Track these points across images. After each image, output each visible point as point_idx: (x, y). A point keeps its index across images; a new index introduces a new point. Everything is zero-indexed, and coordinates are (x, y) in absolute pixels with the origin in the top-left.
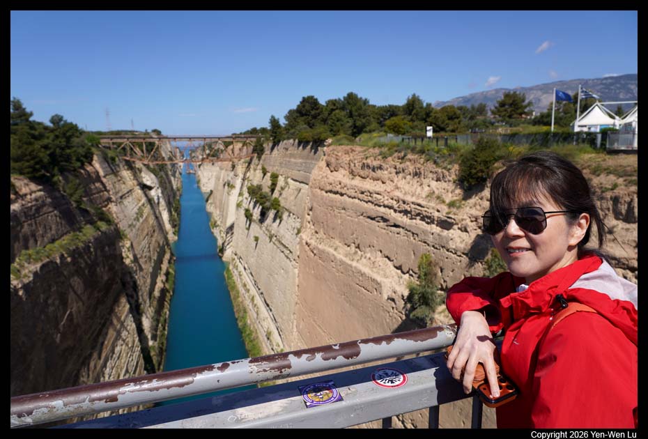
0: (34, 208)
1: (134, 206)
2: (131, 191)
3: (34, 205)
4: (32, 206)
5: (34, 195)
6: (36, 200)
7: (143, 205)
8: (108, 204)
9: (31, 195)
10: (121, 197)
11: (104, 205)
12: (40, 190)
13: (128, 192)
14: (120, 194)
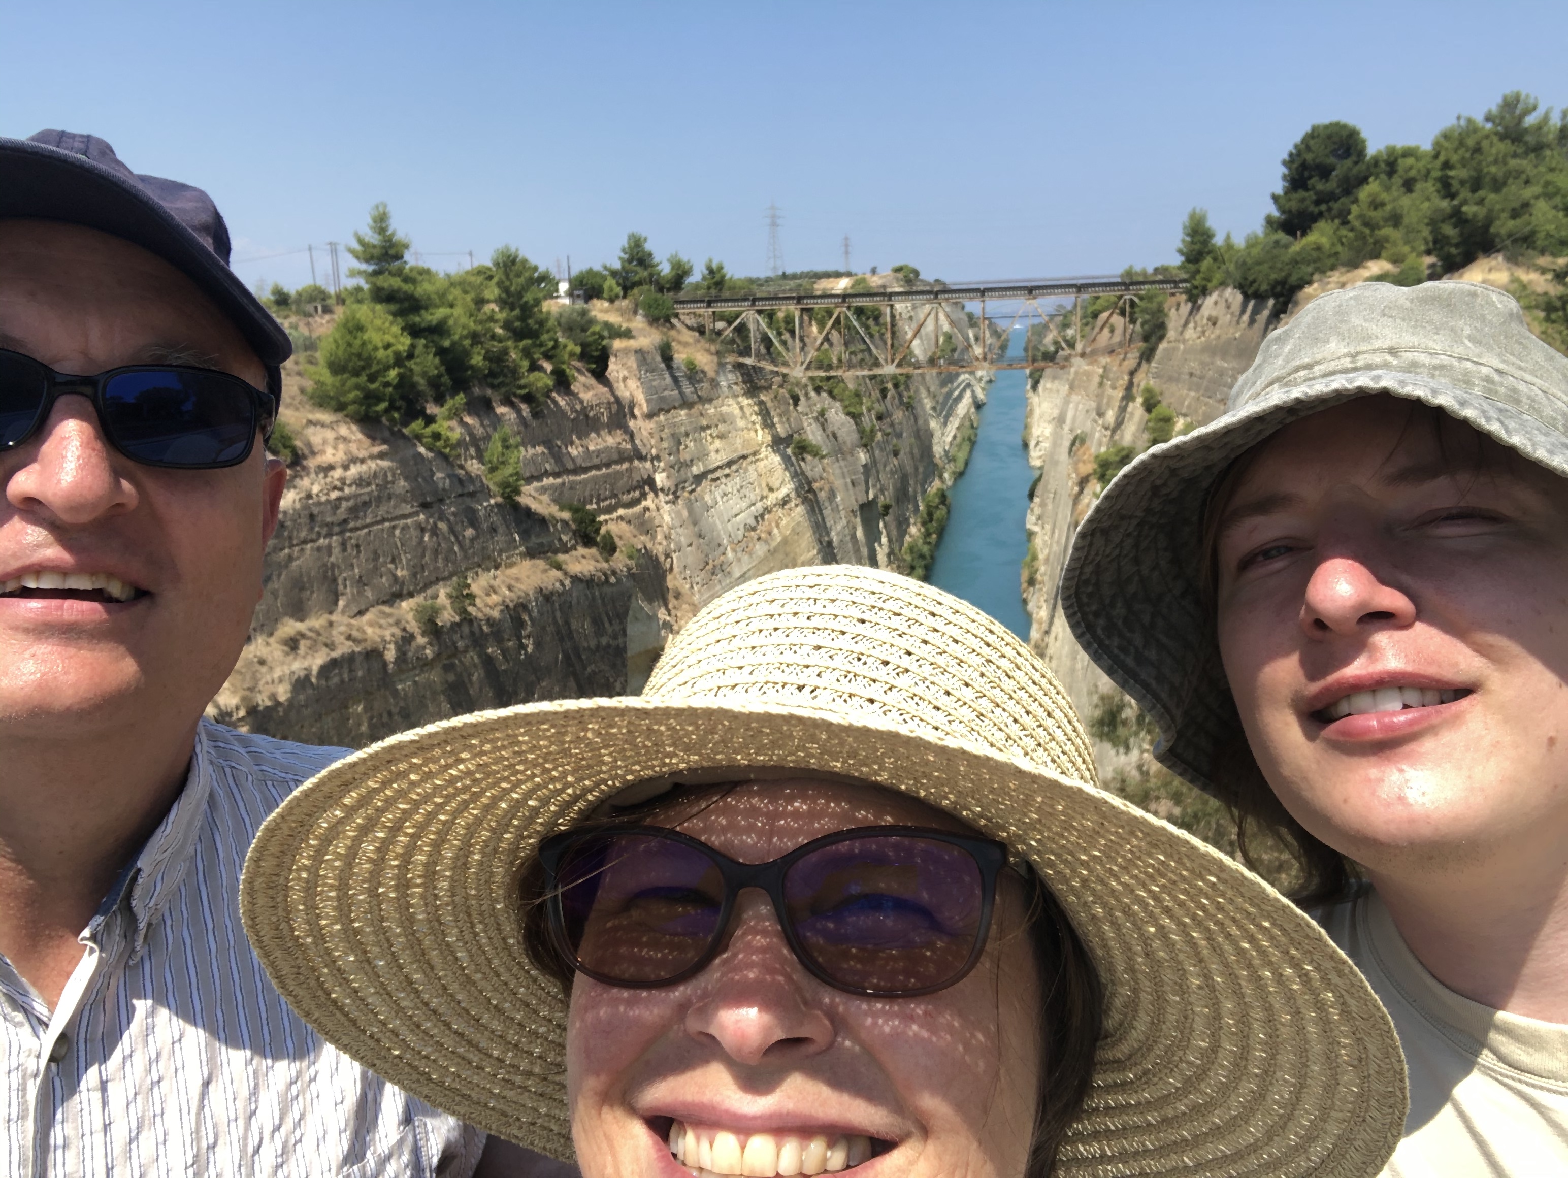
0: (344, 504)
1: (744, 505)
2: (744, 457)
3: (347, 499)
4: (339, 499)
5: (354, 470)
6: (360, 482)
7: (784, 502)
8: (644, 496)
9: (346, 467)
10: (699, 479)
11: (626, 498)
12: (381, 456)
13: (729, 464)
14: (695, 470)
